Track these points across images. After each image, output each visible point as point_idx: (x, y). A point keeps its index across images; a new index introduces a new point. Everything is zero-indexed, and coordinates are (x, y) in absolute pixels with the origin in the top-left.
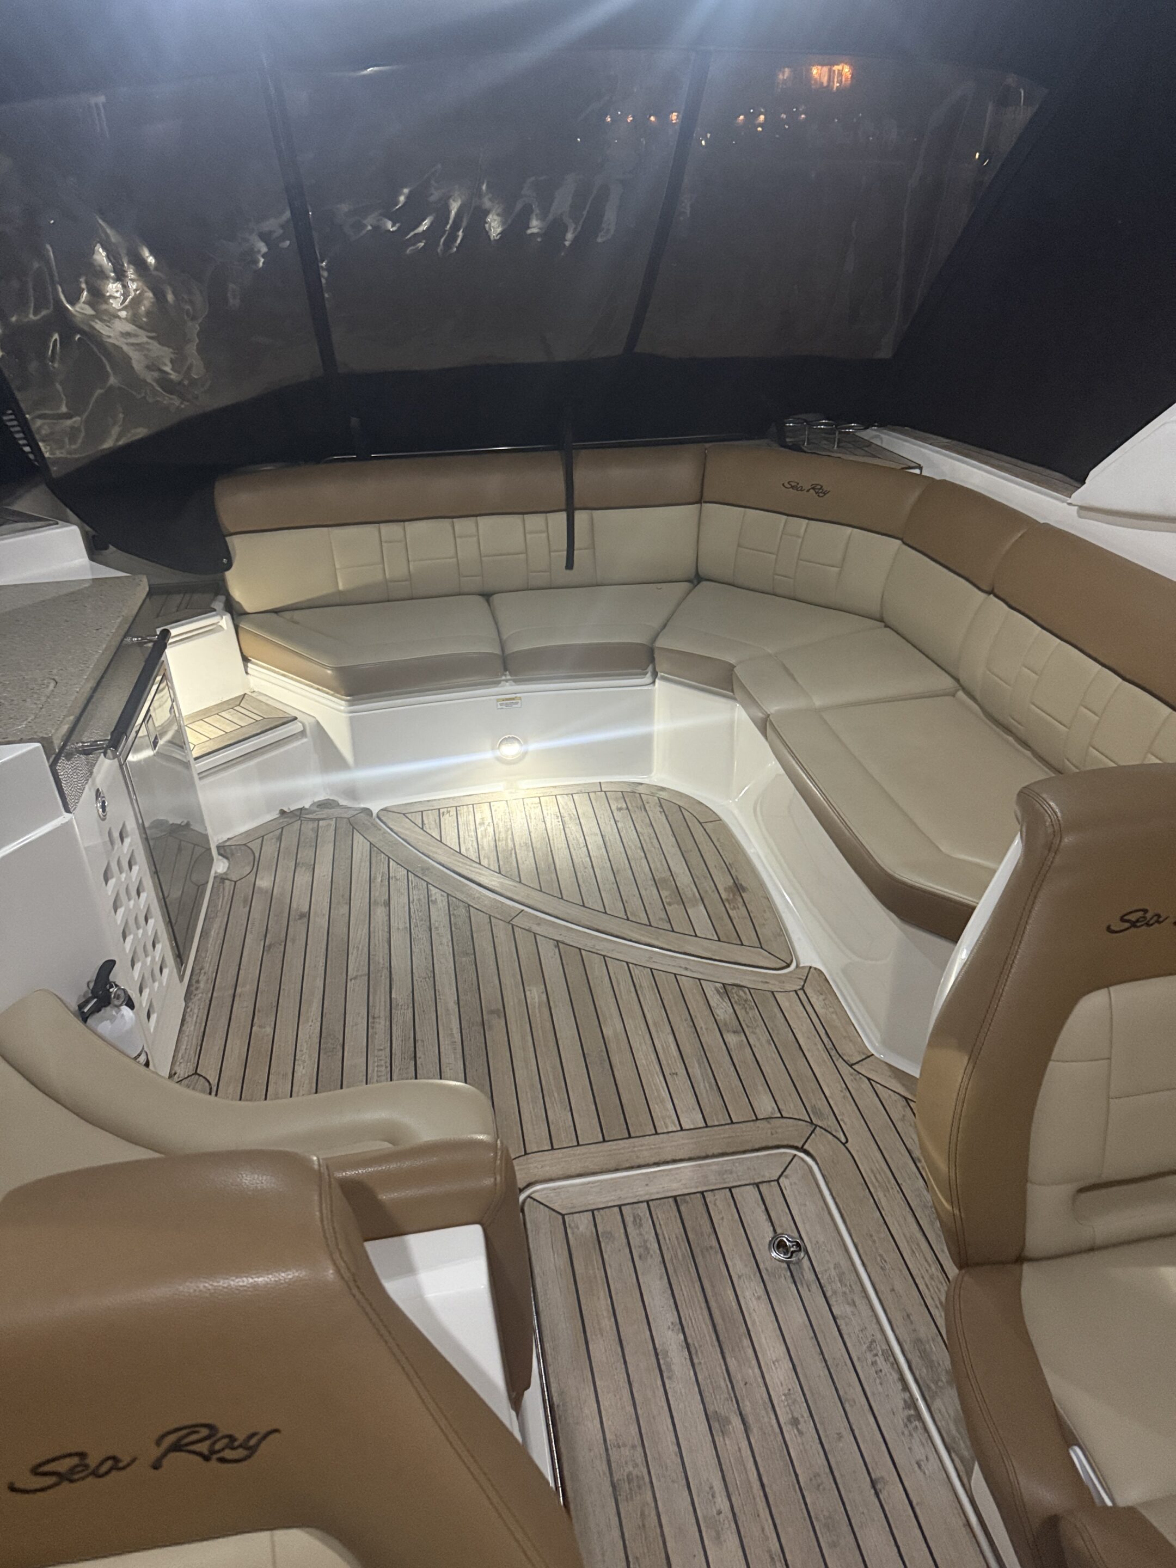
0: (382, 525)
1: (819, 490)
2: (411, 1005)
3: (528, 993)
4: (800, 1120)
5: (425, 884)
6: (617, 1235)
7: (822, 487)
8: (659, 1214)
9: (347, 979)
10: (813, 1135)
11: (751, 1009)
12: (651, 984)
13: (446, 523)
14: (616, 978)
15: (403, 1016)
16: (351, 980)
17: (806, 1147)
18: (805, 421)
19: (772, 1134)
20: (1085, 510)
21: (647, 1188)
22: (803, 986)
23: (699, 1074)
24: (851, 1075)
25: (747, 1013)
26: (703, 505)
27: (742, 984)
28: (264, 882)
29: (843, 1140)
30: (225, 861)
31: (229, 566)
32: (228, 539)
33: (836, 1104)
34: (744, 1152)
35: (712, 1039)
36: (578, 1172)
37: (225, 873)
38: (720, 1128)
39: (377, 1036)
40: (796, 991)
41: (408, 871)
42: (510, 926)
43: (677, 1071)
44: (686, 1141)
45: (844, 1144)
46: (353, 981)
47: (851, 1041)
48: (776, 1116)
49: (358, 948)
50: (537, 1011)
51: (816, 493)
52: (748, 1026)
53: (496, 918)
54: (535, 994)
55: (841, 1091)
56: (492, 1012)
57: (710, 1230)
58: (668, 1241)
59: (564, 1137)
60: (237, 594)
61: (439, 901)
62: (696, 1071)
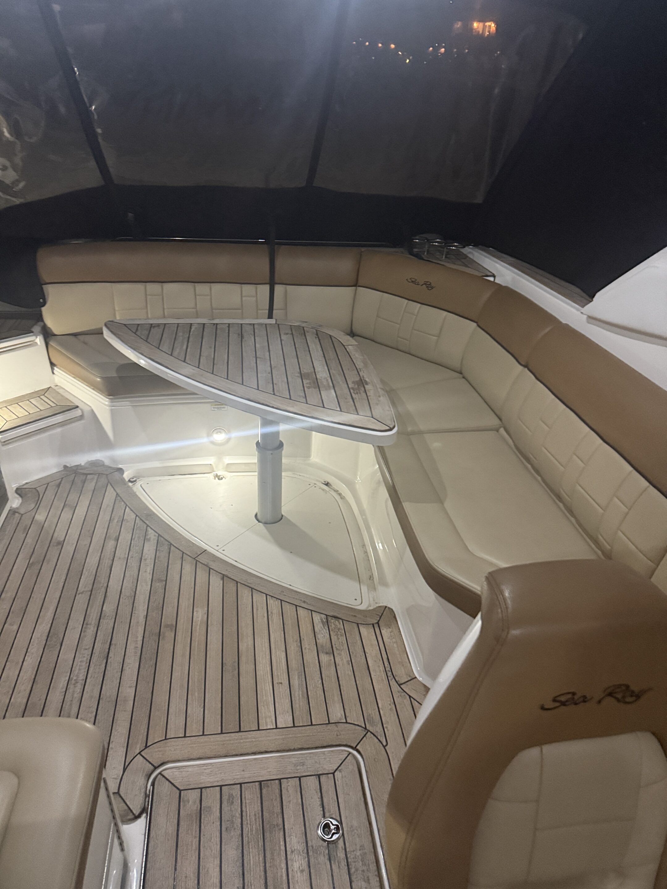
0: (148, 284)
1: (429, 286)
2: (114, 617)
3: (195, 613)
4: (358, 725)
5: (145, 526)
6: (214, 810)
7: (431, 283)
8: (247, 795)
9: (76, 593)
10: (365, 738)
11: (341, 635)
12: (279, 612)
13: (189, 286)
14: (257, 605)
15: (107, 624)
16: (79, 594)
17: (358, 747)
18: (427, 239)
19: (337, 735)
20: (592, 319)
21: (243, 773)
22: (379, 621)
23: (297, 684)
24: (399, 692)
25: (338, 639)
26: (358, 288)
27: (339, 616)
28: (40, 517)
29: (385, 744)
30: (20, 499)
31: (44, 304)
32: (44, 286)
33: (385, 715)
34: (316, 748)
35: (310, 656)
36: (198, 757)
37: (17, 508)
38: (304, 728)
39: (86, 639)
40: (373, 625)
41: (137, 516)
42: (195, 561)
43: (283, 682)
44: (278, 737)
45: (384, 747)
46: (80, 595)
47: (403, 665)
48: (342, 721)
49: (90, 570)
50: (198, 627)
51: (427, 287)
52: (337, 649)
53: (187, 555)
54: (200, 614)
55: (390, 705)
56: (167, 626)
57: (279, 811)
58: (248, 818)
59: (194, 728)
60: (49, 321)
61: (152, 539)
62: (295, 682)
